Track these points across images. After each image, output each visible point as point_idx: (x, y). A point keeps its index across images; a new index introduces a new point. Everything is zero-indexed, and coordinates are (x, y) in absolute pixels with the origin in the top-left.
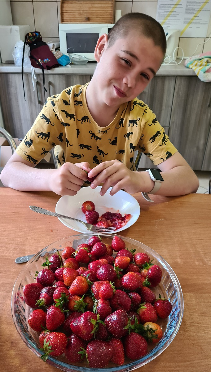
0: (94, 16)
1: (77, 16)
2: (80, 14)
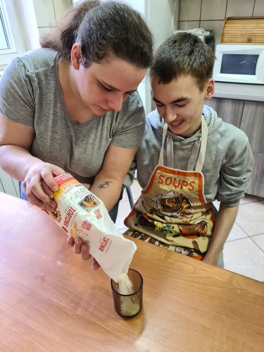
0: (257, 37)
1: (239, 37)
2: (242, 35)
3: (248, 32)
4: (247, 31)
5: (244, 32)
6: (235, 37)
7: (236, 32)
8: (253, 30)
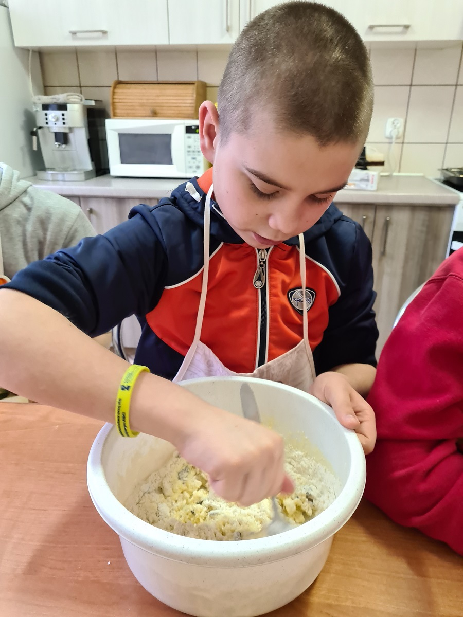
0: (164, 108)
1: (138, 108)
2: (142, 105)
3: (150, 101)
4: (148, 99)
5: (144, 101)
6: (131, 108)
7: (132, 101)
8: (157, 98)
